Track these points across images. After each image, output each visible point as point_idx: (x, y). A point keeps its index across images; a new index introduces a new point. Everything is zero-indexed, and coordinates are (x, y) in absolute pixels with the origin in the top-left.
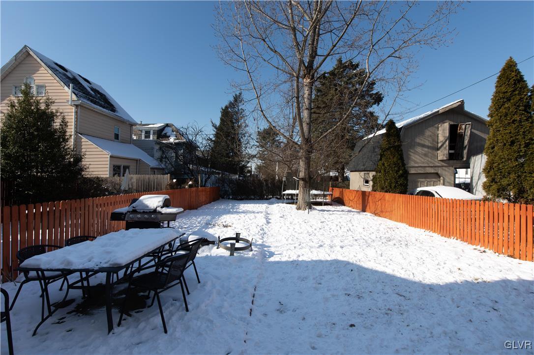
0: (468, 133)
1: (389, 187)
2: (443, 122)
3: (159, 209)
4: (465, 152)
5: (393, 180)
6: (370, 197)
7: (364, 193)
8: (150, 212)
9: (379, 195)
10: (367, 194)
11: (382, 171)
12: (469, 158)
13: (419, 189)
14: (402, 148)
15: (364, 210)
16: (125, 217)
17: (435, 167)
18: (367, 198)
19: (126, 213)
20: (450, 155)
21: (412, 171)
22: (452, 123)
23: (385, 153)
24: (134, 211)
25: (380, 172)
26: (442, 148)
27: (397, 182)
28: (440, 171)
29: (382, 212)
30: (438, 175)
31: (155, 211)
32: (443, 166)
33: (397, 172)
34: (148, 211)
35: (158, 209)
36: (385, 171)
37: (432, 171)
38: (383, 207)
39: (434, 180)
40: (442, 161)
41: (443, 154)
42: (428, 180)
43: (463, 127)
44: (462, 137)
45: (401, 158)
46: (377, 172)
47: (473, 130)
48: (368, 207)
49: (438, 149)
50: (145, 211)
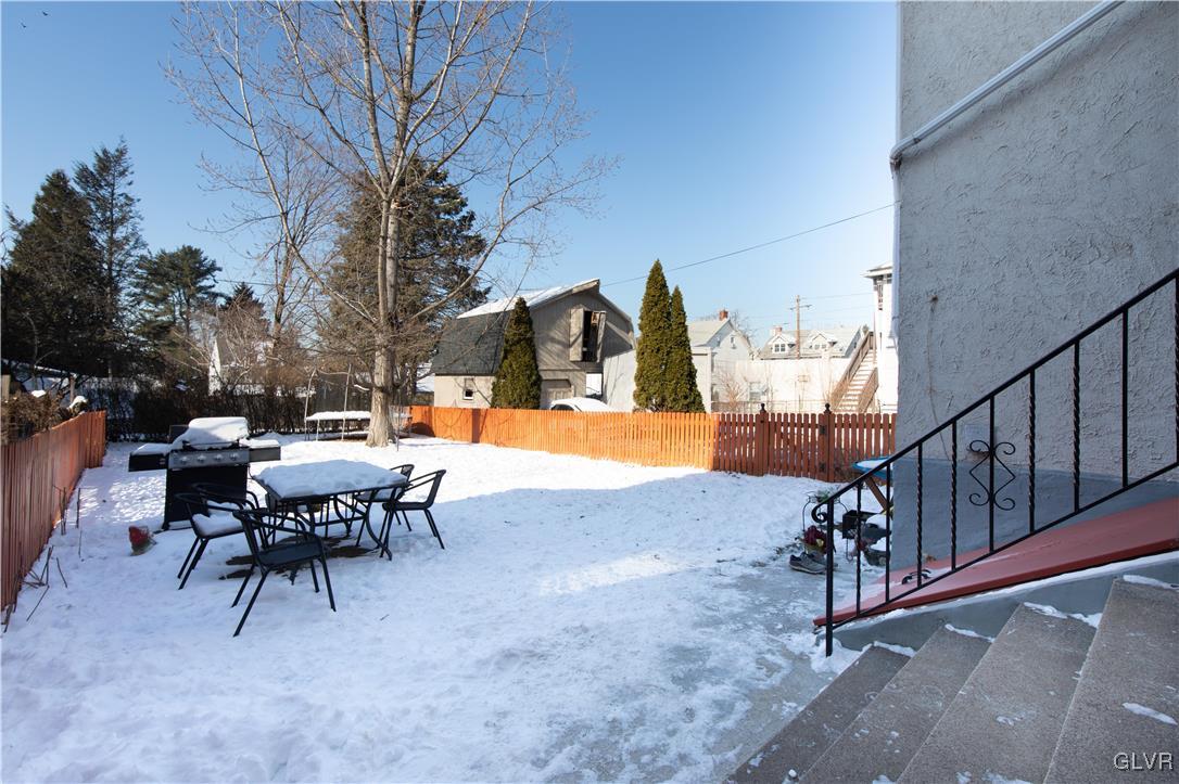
0: (602, 326)
1: (517, 401)
2: (575, 305)
3: (243, 442)
4: (599, 352)
5: (524, 391)
6: (488, 418)
7: (476, 413)
8: (224, 449)
9: (503, 413)
10: (483, 413)
11: (509, 377)
12: (602, 360)
13: (554, 403)
14: (535, 340)
15: (476, 440)
16: (167, 462)
17: (567, 370)
18: (481, 419)
19: (168, 455)
20: (584, 354)
21: (545, 376)
22: (586, 309)
23: (513, 348)
24: (188, 449)
25: (505, 377)
26: (576, 344)
27: (529, 394)
28: (570, 376)
29: (510, 439)
30: (568, 383)
31: (235, 446)
32: (574, 370)
33: (529, 377)
34: (219, 446)
35: (241, 441)
36: (513, 376)
37: (562, 376)
38: (511, 431)
39: (564, 389)
40: (574, 362)
41: (575, 353)
42: (558, 390)
43: (598, 315)
44: (596, 328)
45: (535, 358)
46: (499, 378)
47: (609, 324)
48: (484, 435)
49: (570, 346)
50: (214, 446)
